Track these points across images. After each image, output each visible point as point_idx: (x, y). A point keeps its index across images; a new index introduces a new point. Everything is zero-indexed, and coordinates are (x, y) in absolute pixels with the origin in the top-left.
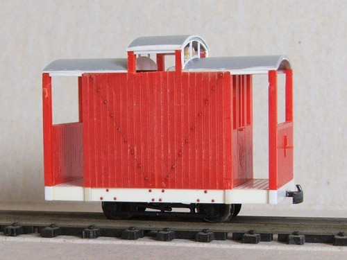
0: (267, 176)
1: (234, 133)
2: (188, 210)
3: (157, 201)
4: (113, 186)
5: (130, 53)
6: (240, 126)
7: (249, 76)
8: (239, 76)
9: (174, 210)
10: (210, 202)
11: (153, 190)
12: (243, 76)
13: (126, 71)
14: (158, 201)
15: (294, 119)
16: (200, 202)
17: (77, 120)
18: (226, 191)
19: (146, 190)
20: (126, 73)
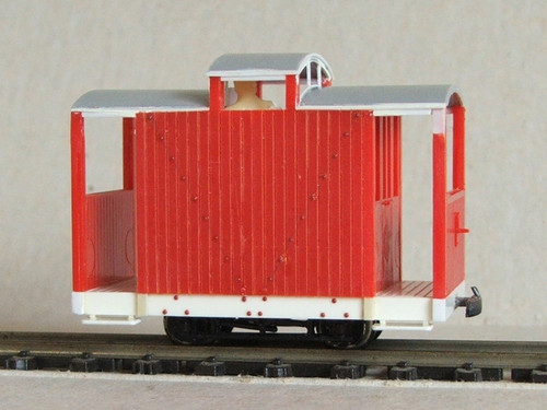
0: (430, 277)
1: (377, 207)
2: (304, 330)
3: (254, 315)
4: (185, 291)
5: (215, 81)
6: (384, 197)
7: (397, 119)
8: (384, 118)
9: (281, 330)
10: (342, 318)
11: (249, 299)
12: (389, 118)
13: (208, 109)
14: (258, 317)
15: (466, 187)
16: (326, 318)
17: (120, 186)
18: (366, 299)
19: (237, 299)
20: (206, 112)
